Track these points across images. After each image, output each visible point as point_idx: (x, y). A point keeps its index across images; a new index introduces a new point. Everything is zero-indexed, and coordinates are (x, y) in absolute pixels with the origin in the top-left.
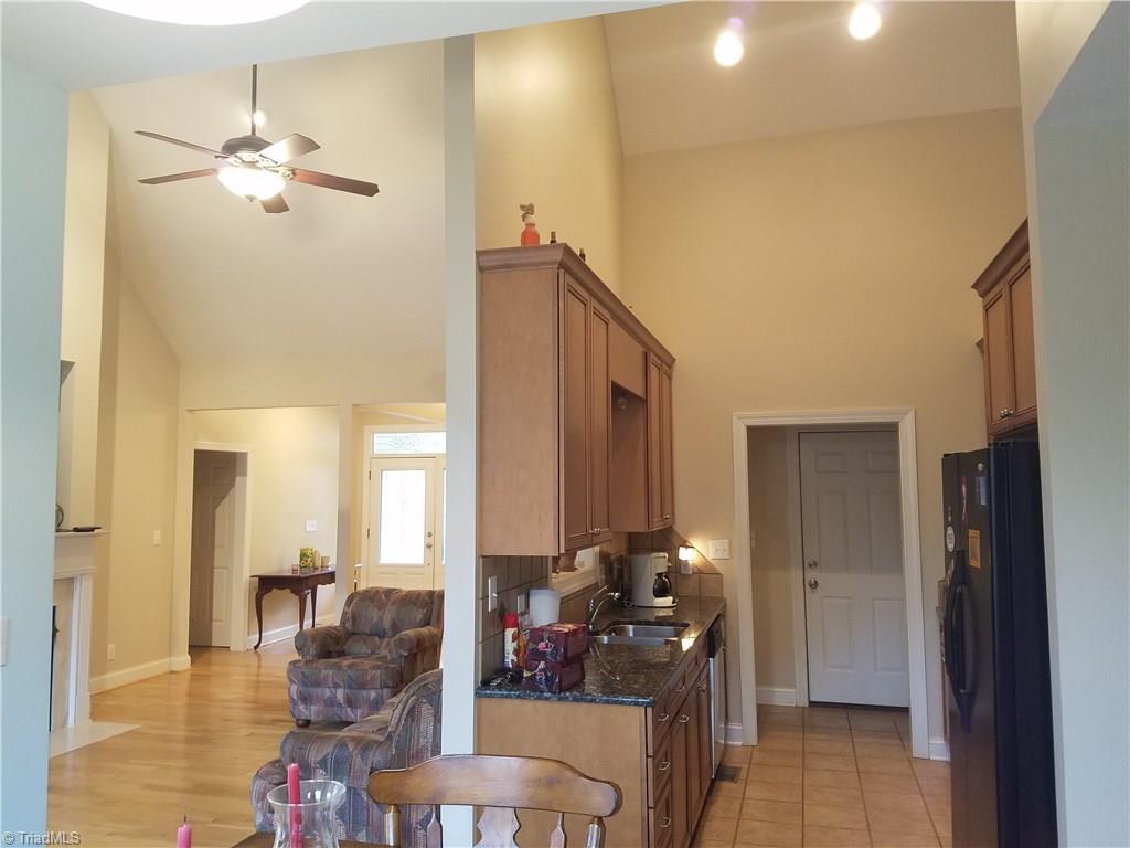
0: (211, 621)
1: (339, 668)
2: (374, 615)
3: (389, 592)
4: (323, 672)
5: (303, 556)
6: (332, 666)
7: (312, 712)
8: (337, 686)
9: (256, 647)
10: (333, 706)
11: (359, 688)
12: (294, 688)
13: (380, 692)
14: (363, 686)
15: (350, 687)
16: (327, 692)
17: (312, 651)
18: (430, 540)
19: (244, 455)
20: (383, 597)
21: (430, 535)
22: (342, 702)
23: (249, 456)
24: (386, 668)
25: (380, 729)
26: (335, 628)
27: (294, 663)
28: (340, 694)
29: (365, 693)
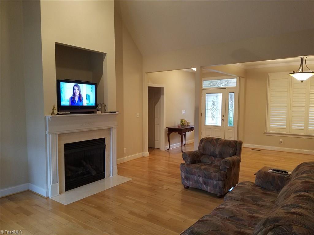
0: (155, 140)
1: (200, 169)
2: (212, 149)
3: (217, 140)
4: (194, 170)
5: (182, 122)
6: (197, 168)
7: (190, 184)
8: (199, 176)
9: (168, 150)
10: (198, 183)
11: (208, 179)
12: (183, 174)
13: (218, 182)
14: (211, 178)
15: (205, 178)
16: (196, 178)
17: (189, 160)
18: (224, 118)
19: (163, 88)
20: (215, 142)
21: (223, 116)
22: (202, 182)
23: (164, 88)
24: (220, 173)
25: (230, 217)
26: (196, 151)
27: (182, 164)
28: (201, 179)
29: (211, 181)
